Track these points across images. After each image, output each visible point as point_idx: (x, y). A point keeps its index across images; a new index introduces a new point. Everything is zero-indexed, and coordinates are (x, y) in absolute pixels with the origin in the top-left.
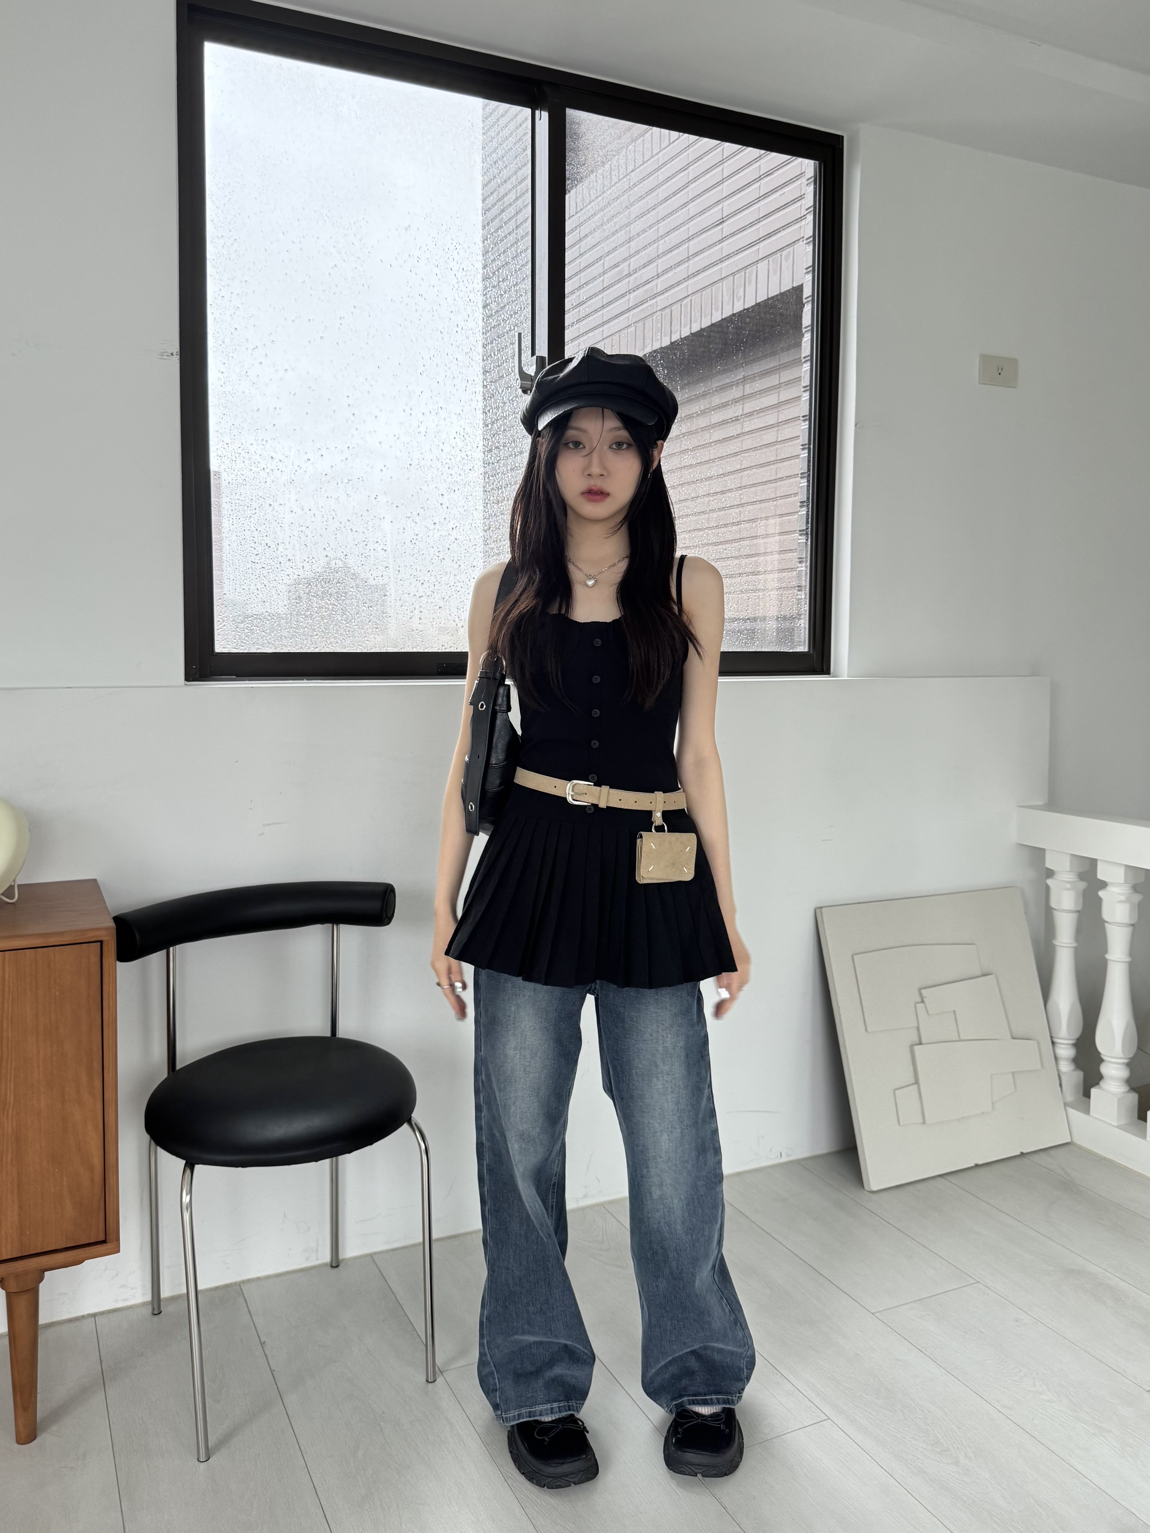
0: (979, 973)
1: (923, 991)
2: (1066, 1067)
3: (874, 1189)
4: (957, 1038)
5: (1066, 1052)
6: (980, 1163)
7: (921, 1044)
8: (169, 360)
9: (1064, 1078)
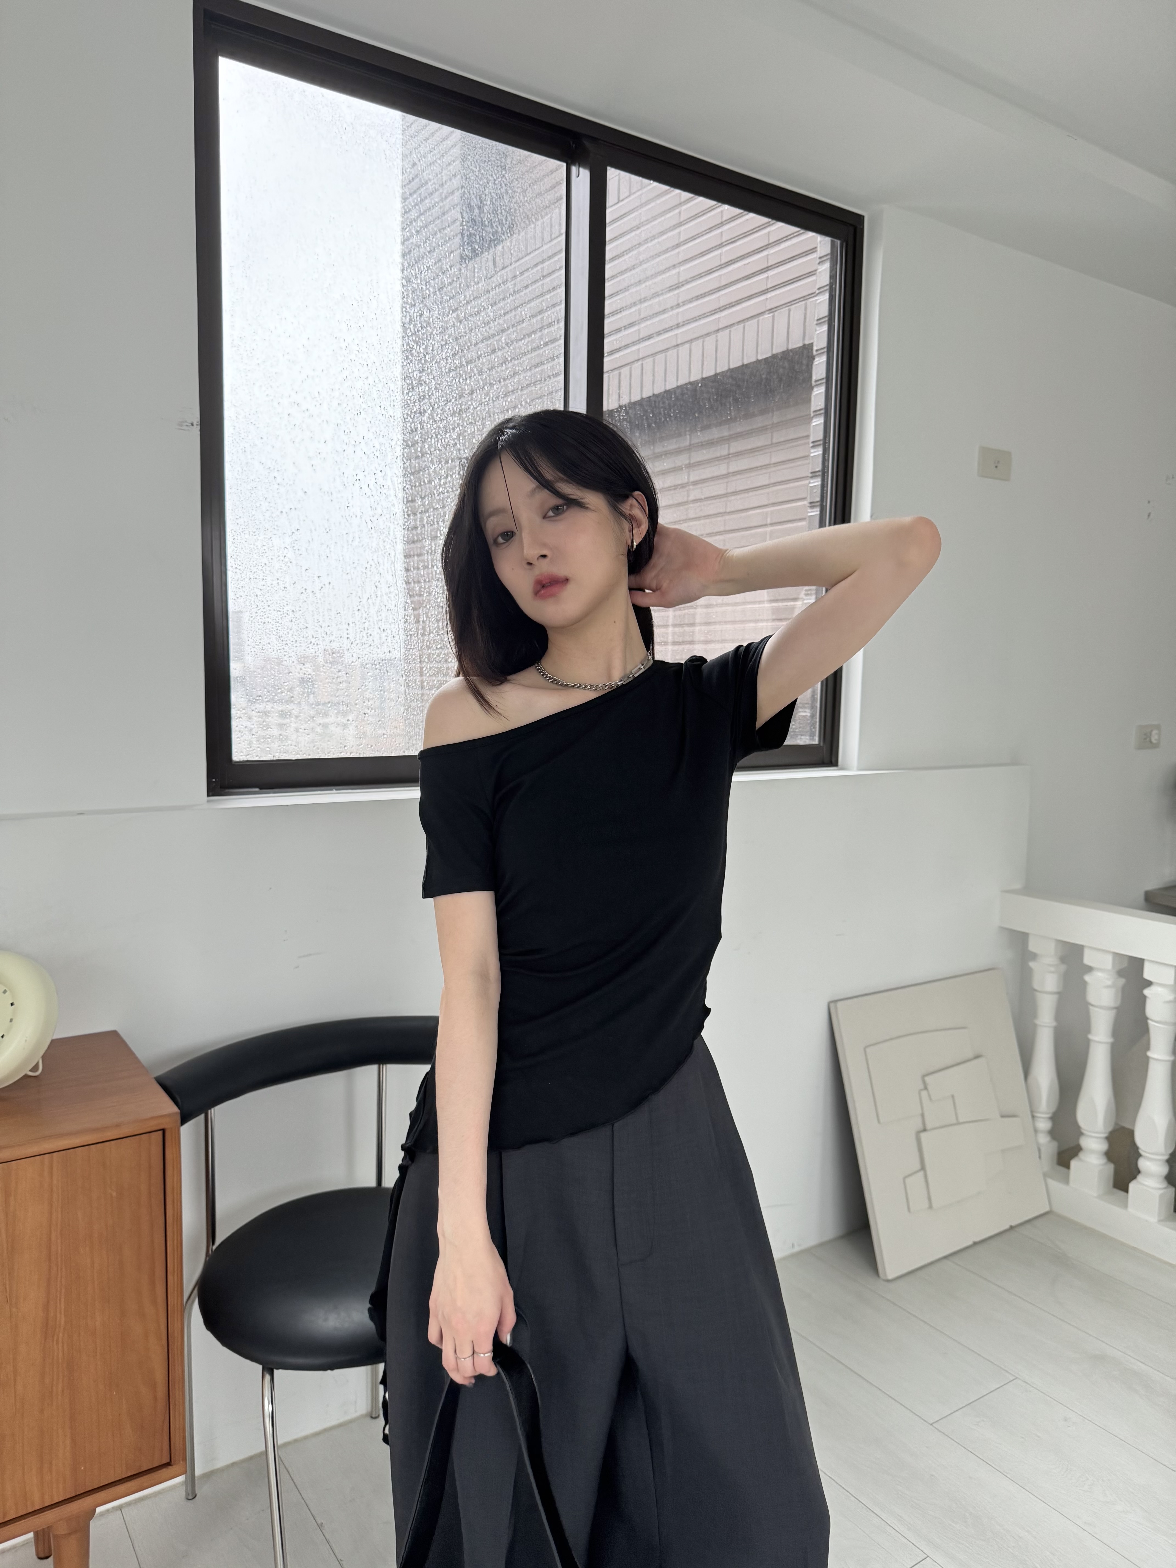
0: (971, 1055)
1: (927, 1079)
2: (1044, 1139)
3: (890, 1277)
4: (954, 1121)
5: (1044, 1125)
6: (977, 1239)
7: (925, 1130)
8: (189, 430)
9: (1043, 1149)
